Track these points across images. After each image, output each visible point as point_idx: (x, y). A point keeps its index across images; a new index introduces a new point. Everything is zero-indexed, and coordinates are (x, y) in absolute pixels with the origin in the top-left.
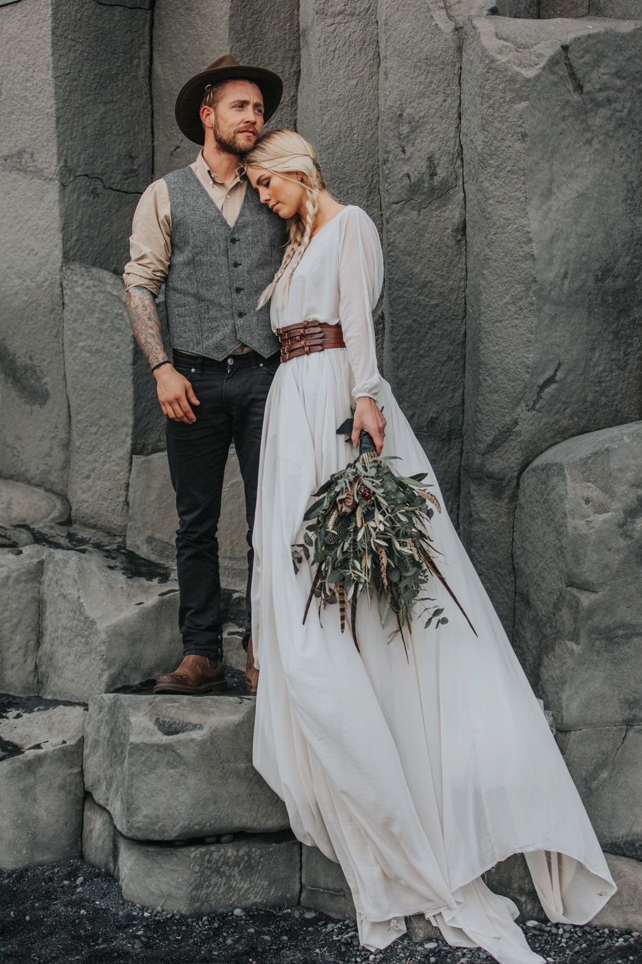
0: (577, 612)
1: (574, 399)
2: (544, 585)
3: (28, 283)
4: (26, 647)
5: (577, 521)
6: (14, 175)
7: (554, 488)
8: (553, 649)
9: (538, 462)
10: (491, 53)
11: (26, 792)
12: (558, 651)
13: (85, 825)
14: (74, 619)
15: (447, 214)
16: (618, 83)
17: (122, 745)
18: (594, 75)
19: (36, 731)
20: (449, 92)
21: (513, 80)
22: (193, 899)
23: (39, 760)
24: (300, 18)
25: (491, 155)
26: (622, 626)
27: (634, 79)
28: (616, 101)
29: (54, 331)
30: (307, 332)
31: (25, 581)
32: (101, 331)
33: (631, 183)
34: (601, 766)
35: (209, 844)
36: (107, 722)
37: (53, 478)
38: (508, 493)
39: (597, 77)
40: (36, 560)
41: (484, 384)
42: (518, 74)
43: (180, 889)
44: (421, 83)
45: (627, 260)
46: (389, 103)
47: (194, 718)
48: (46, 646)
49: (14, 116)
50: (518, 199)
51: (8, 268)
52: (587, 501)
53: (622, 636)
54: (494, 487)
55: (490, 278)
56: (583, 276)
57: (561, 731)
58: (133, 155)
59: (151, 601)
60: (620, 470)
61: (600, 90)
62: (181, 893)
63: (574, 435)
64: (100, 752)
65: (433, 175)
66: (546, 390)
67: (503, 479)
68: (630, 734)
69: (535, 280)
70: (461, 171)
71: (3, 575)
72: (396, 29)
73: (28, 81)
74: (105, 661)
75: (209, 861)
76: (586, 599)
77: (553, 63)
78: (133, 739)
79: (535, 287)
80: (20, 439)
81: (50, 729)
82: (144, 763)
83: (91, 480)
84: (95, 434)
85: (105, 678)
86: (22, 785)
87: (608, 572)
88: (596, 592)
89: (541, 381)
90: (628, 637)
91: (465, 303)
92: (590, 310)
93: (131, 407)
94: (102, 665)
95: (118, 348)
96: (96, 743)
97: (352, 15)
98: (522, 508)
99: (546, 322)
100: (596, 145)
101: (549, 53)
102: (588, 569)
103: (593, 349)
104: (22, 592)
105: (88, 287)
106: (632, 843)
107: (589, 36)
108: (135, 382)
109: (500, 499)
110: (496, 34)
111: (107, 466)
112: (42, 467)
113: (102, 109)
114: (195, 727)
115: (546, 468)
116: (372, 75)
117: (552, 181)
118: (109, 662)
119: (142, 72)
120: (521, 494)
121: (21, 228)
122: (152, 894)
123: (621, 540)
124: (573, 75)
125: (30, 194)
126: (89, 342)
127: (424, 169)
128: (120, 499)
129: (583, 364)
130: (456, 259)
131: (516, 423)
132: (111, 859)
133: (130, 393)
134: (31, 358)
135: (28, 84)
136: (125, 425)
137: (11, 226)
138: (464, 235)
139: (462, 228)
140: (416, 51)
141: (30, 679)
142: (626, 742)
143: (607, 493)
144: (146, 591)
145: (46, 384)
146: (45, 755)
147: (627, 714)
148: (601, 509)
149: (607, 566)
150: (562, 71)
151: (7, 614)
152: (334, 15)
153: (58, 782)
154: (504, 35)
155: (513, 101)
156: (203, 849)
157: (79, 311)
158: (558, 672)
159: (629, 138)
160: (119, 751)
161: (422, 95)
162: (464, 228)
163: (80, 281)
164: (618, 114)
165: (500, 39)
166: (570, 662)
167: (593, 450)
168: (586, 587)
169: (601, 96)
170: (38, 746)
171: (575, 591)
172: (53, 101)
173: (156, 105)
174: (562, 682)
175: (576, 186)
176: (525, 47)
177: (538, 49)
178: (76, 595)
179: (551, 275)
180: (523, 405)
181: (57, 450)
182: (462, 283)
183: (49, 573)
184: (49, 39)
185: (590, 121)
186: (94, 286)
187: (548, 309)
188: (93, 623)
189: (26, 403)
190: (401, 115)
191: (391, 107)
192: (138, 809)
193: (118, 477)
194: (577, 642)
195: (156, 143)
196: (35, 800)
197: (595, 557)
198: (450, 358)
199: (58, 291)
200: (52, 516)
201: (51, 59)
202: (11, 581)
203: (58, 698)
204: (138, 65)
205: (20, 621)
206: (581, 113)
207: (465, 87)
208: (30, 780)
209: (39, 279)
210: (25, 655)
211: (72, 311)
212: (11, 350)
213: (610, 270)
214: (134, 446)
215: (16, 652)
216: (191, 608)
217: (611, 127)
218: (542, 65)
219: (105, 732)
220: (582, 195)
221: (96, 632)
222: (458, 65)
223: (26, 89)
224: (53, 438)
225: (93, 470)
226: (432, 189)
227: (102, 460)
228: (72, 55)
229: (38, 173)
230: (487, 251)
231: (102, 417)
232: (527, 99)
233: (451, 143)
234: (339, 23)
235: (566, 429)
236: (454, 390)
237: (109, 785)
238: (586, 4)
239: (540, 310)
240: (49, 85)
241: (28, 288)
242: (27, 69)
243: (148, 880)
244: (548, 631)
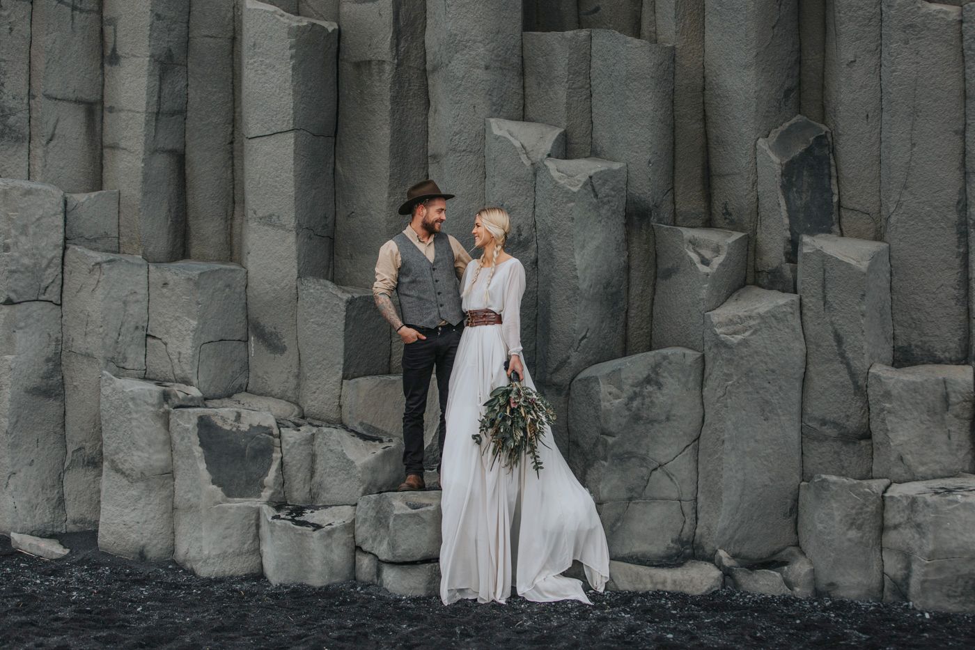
0: (606, 447)
1: (593, 346)
2: (587, 436)
3: (275, 287)
4: (305, 480)
5: (606, 403)
6: (266, 228)
7: (593, 388)
8: (593, 466)
9: (580, 377)
10: (557, 179)
11: (327, 546)
12: (596, 466)
13: (357, 563)
14: (339, 462)
15: (527, 255)
16: (613, 193)
17: (387, 518)
18: (603, 189)
19: (326, 518)
20: (528, 195)
21: (567, 192)
22: (428, 589)
23: (333, 530)
24: (429, 148)
25: (556, 228)
26: (627, 453)
27: (620, 191)
28: (612, 202)
29: (291, 313)
30: (487, 314)
31: (305, 445)
32: (325, 313)
33: (618, 241)
34: (617, 520)
35: (433, 562)
36: (373, 508)
37: (289, 394)
38: (565, 392)
39: (603, 191)
40: (310, 434)
41: (552, 339)
42: (569, 189)
43: (421, 584)
44: (513, 190)
45: (617, 278)
46: (496, 199)
47: (426, 501)
48: (317, 478)
49: (267, 196)
50: (570, 249)
51: (262, 278)
52: (610, 394)
53: (627, 458)
54: (557, 390)
55: (555, 287)
56: (598, 286)
57: (599, 504)
58: (327, 216)
59: (379, 451)
60: (626, 379)
61: (605, 197)
62: (422, 586)
63: (593, 364)
64: (368, 524)
65: (520, 235)
66: (582, 342)
67: (562, 386)
68: (630, 505)
69: (578, 289)
70: (535, 233)
71: (291, 442)
72: (500, 163)
73: (277, 177)
74: (361, 481)
75: (435, 570)
76: (610, 440)
77: (585, 184)
78: (396, 512)
79: (579, 292)
80: (267, 373)
81: (334, 517)
82: (402, 524)
83: (316, 394)
84: (320, 369)
85: (361, 490)
86: (325, 543)
87: (620, 427)
88: (614, 437)
89: (580, 337)
90: (629, 458)
91: (537, 299)
92: (601, 303)
93: (342, 354)
94: (358, 483)
95: (335, 322)
96: (365, 520)
97: (470, 152)
98: (573, 399)
99: (583, 309)
100: (603, 223)
101: (584, 180)
102: (612, 425)
103: (602, 322)
104: (303, 450)
105: (318, 290)
106: (632, 557)
107: (601, 171)
108: (345, 340)
109: (561, 396)
110: (557, 170)
111: (326, 386)
112: (282, 388)
113: (314, 192)
114: (427, 505)
115: (587, 379)
116: (481, 182)
117: (584, 240)
118: (362, 482)
119: (331, 171)
120: (572, 393)
121: (271, 257)
122: (406, 588)
123: (626, 411)
124: (594, 190)
125: (276, 238)
126: (317, 319)
127: (515, 232)
128: (335, 404)
129: (598, 329)
130: (532, 278)
131: (568, 358)
132: (375, 577)
133: (342, 346)
134: (275, 328)
135: (278, 179)
136: (338, 363)
137: (264, 255)
138: (537, 265)
139: (536, 262)
140: (511, 174)
141: (307, 496)
142: (629, 509)
143: (619, 389)
144: (375, 446)
145: (284, 342)
146: (336, 528)
147: (629, 495)
148: (617, 397)
149: (620, 424)
150: (589, 188)
151: (294, 462)
152: (460, 152)
153: (342, 542)
154: (561, 170)
155: (567, 202)
156: (432, 565)
157: (312, 303)
158: (596, 476)
159: (617, 220)
160: (383, 521)
161: (514, 196)
162: (537, 262)
163: (313, 286)
164: (613, 208)
165: (559, 172)
166: (603, 471)
167: (612, 369)
168: (611, 434)
169: (606, 199)
170: (330, 524)
171: (605, 437)
172: (293, 189)
173: (337, 189)
174: (599, 480)
175: (595, 243)
176: (572, 176)
177: (578, 177)
178: (340, 449)
179: (584, 286)
180: (572, 349)
181: (291, 379)
182: (536, 289)
183: (319, 440)
184: (292, 155)
185: (601, 212)
186: (321, 289)
187: (584, 302)
188: (353, 462)
189: (271, 353)
190: (502, 205)
191: (497, 201)
192: (399, 546)
193: (334, 392)
194: (606, 461)
195: (337, 209)
196: (332, 551)
197: (615, 420)
198: (528, 326)
199: (295, 291)
200: (294, 414)
201: (293, 166)
202: (296, 445)
203: (327, 504)
204: (329, 167)
205: (301, 466)
206: (597, 208)
207: (538, 193)
208: (330, 541)
209: (282, 284)
210: (304, 483)
211: (307, 302)
212: (262, 324)
213: (610, 283)
214: (343, 374)
215: (299, 482)
216: (410, 452)
217: (609, 214)
218: (580, 185)
219: (372, 513)
220: (598, 247)
221: (355, 467)
222: (534, 182)
223: (276, 181)
224: (289, 372)
225: (318, 389)
226: (520, 242)
227: (324, 382)
228: (302, 164)
229: (282, 227)
230: (554, 274)
231: (324, 359)
232: (574, 202)
233: (530, 220)
234: (463, 156)
235: (591, 361)
236: (531, 343)
237: (374, 540)
238: (589, 150)
239: (580, 303)
240: (291, 180)
241: (275, 290)
242: (277, 171)
243: (403, 582)
244: (590, 457)
